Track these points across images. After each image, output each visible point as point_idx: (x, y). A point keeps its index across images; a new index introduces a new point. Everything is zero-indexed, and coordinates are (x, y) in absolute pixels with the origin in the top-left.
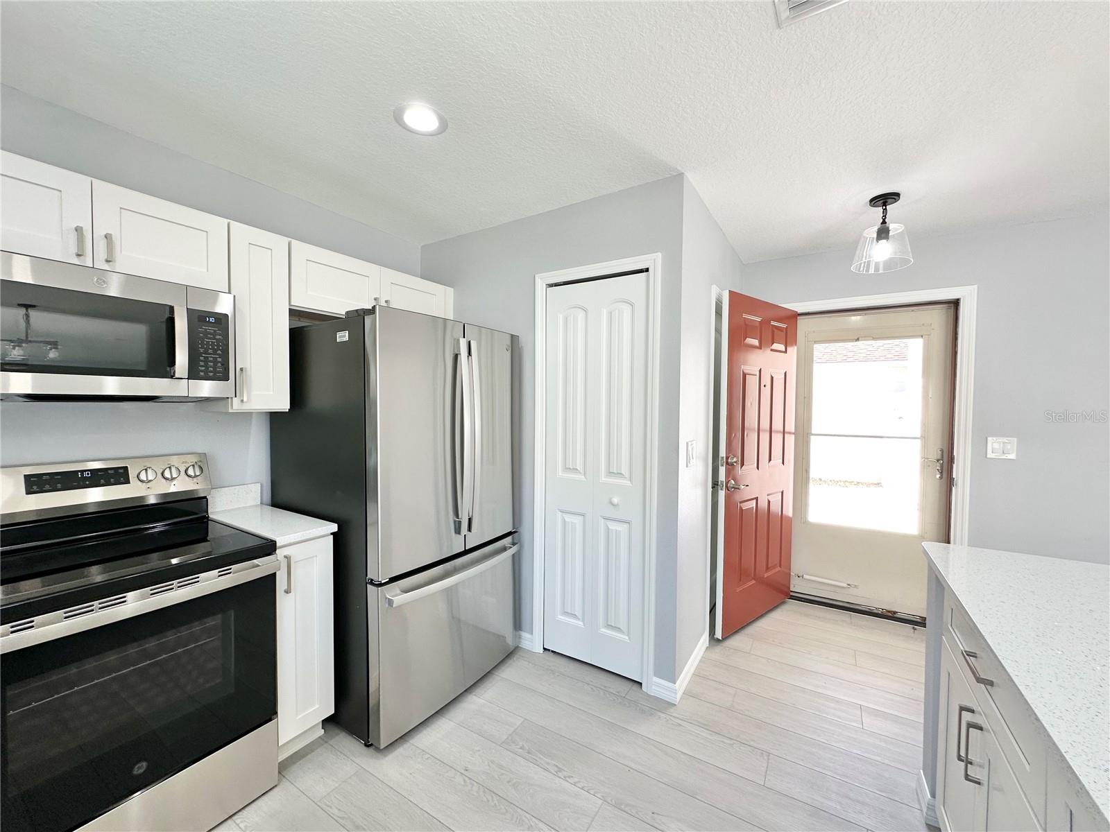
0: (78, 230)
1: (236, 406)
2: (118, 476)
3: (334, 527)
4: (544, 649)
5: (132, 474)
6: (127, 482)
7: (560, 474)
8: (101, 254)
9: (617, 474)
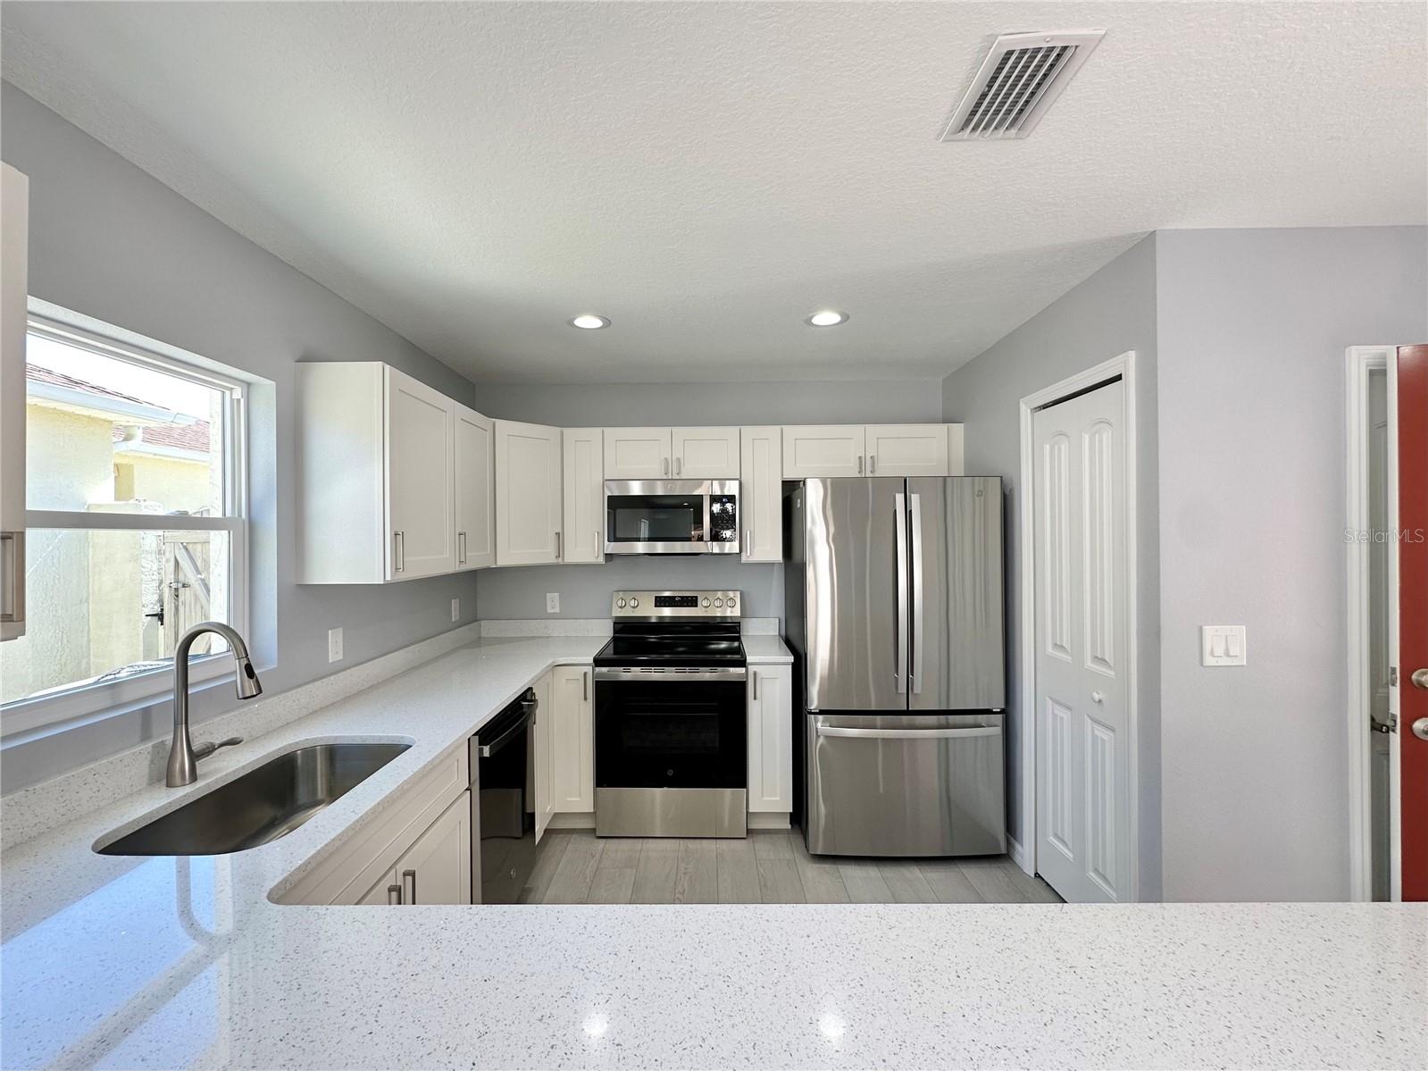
0: (664, 459)
1: (742, 559)
2: (692, 602)
3: (792, 659)
4: (1036, 874)
5: (700, 601)
6: (696, 605)
7: (1050, 649)
8: (675, 470)
9: (1101, 660)
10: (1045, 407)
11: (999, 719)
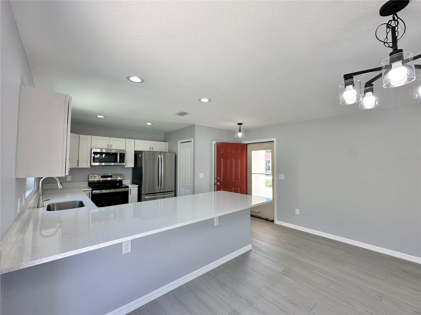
0: (108, 144)
1: (126, 167)
3: (138, 186)
5: (113, 176)
6: (112, 177)
7: (182, 180)
8: (110, 147)
9: (188, 180)
10: (182, 143)
11: (174, 192)
